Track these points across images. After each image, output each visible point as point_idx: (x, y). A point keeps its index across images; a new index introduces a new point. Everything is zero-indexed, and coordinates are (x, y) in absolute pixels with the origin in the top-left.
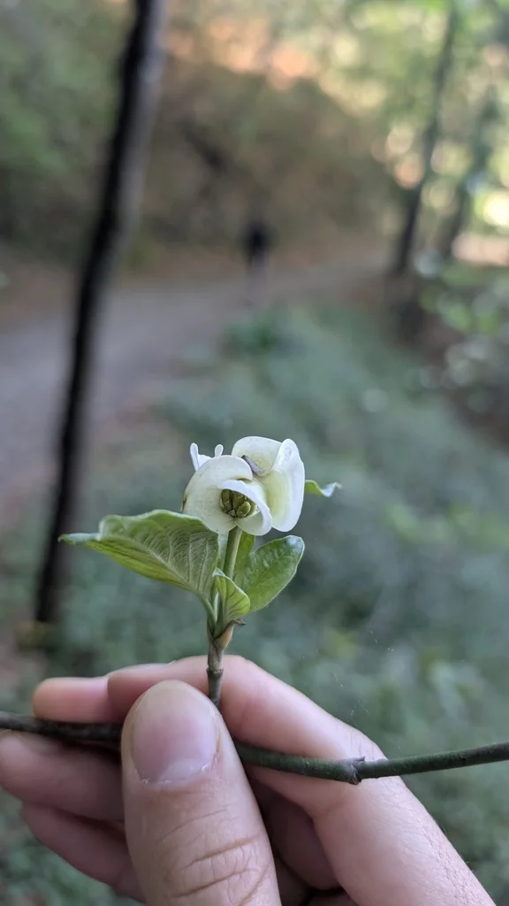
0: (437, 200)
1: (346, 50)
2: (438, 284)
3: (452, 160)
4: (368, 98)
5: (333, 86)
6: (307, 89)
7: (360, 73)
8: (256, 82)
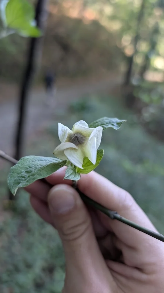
0: (139, 60)
1: (108, 10)
2: (139, 87)
3: (144, 47)
4: (115, 26)
5: (105, 23)
6: (96, 23)
7: (113, 18)
8: (79, 22)
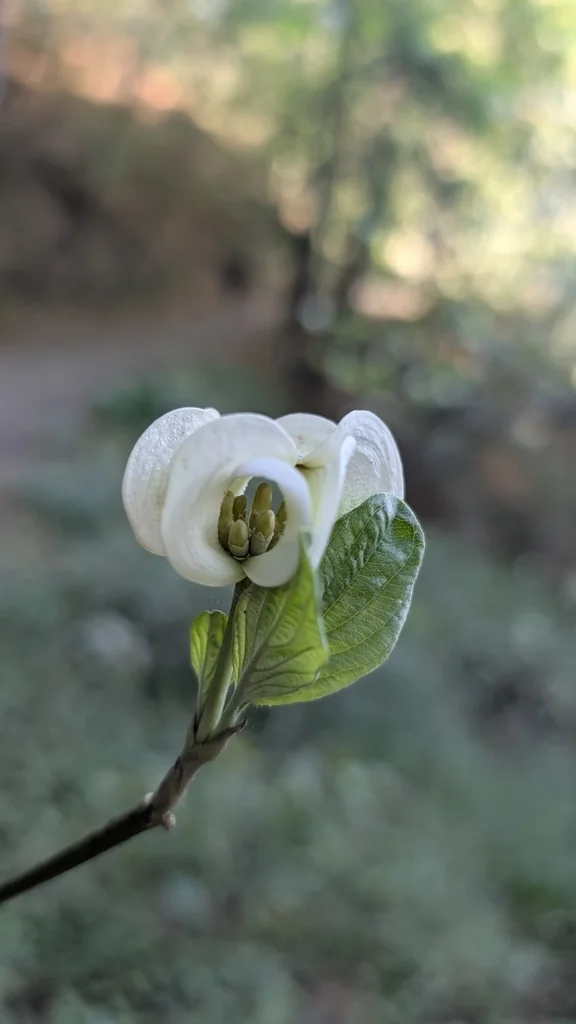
1: (224, 78)
4: (250, 132)
8: (121, 115)
